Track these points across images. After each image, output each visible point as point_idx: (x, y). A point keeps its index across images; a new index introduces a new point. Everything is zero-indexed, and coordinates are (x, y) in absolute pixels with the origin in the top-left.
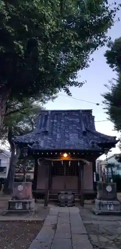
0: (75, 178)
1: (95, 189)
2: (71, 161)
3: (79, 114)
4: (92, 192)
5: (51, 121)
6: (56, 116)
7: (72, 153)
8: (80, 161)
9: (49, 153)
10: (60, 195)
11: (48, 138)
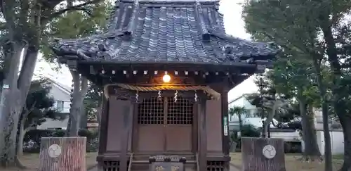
0: (187, 129)
1: (226, 149)
2: (179, 91)
3: (194, 8)
4: (221, 156)
5: (140, 19)
6: (148, 11)
7: (181, 73)
8: (200, 92)
9: (130, 72)
10: (154, 164)
11: (131, 46)
